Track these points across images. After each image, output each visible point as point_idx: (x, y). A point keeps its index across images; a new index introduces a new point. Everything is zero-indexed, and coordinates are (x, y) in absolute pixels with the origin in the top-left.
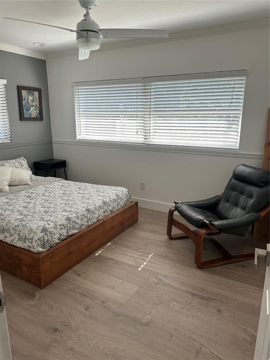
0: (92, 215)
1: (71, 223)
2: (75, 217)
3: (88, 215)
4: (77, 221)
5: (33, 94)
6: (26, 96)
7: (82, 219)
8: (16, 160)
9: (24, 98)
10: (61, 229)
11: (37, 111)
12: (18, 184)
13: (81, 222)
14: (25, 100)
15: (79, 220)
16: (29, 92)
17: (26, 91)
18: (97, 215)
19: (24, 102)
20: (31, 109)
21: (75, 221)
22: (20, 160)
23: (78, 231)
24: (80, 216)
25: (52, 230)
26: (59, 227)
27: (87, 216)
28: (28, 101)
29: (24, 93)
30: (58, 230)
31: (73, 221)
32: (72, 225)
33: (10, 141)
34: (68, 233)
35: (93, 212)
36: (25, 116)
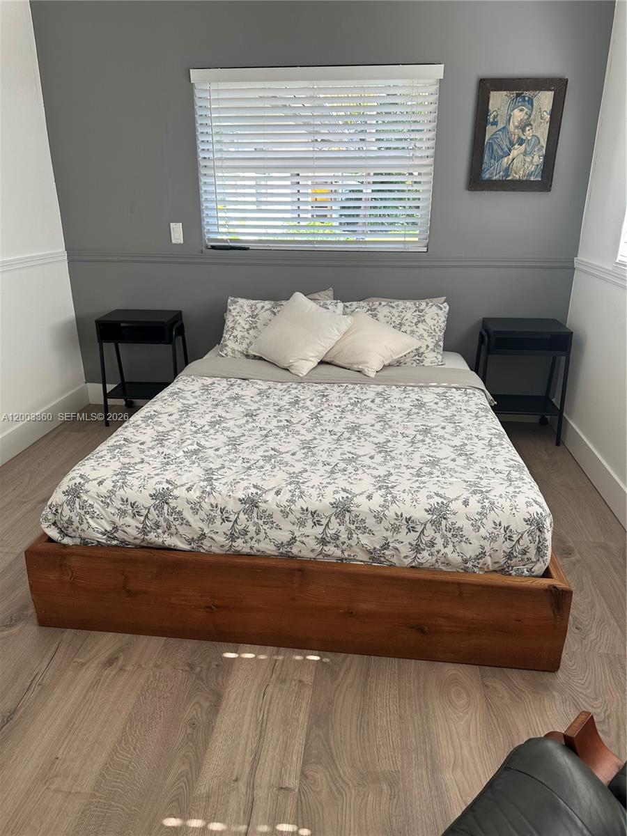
0: (256, 524)
1: (165, 511)
2: (188, 502)
3: (242, 517)
4: (188, 515)
5: (531, 102)
6: (504, 111)
7: (211, 520)
8: (415, 304)
9: (495, 117)
10: (123, 513)
11: (536, 158)
12: (346, 366)
13: (202, 525)
14: (495, 123)
15: (197, 517)
16: (518, 95)
17: (505, 93)
18: (284, 536)
19: (490, 130)
20: (514, 153)
21: (180, 513)
22: (428, 304)
23: (187, 547)
24: (206, 507)
25: (90, 502)
26: (118, 503)
27: (233, 518)
28: (504, 128)
29: (498, 100)
30: (110, 510)
31: (174, 508)
32: (166, 520)
33: (425, 250)
34: (145, 534)
35: (268, 518)
36: (486, 176)
